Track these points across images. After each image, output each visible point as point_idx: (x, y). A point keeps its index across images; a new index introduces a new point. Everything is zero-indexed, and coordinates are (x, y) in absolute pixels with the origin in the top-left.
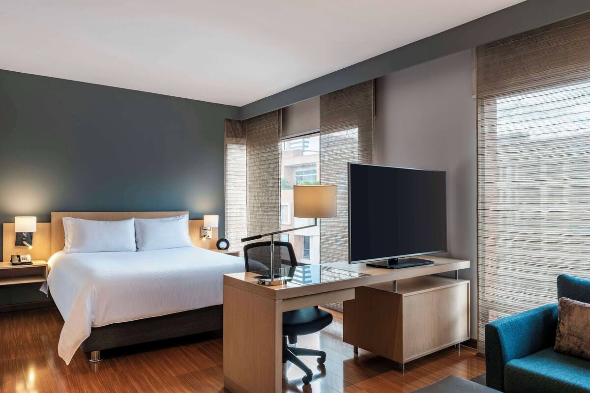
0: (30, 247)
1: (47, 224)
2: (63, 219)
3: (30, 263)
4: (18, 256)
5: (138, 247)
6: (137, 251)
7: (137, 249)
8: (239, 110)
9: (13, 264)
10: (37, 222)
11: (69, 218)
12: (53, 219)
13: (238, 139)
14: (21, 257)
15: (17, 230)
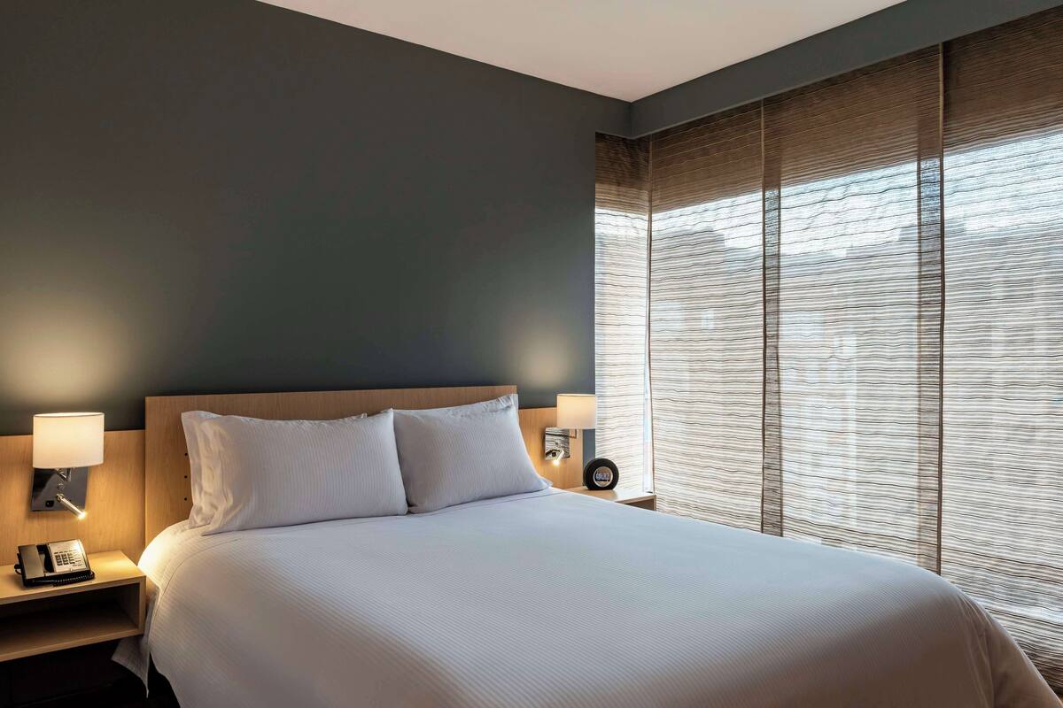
0: (82, 515)
1: (131, 436)
2: (185, 416)
3: (87, 575)
4: (43, 549)
5: (413, 501)
6: (409, 513)
7: (410, 505)
8: (628, 110)
9: (29, 584)
10: (105, 430)
11: (203, 413)
12: (151, 419)
13: (623, 189)
14: (54, 549)
15: (40, 462)
